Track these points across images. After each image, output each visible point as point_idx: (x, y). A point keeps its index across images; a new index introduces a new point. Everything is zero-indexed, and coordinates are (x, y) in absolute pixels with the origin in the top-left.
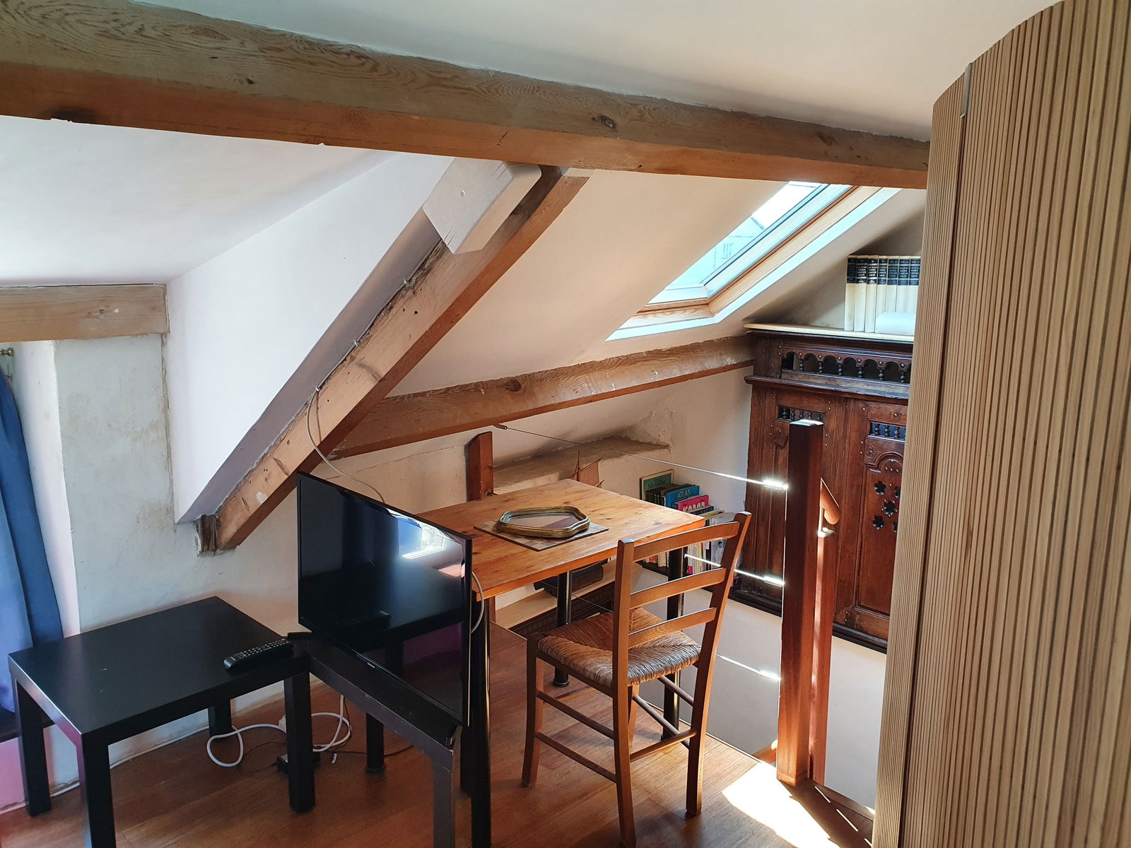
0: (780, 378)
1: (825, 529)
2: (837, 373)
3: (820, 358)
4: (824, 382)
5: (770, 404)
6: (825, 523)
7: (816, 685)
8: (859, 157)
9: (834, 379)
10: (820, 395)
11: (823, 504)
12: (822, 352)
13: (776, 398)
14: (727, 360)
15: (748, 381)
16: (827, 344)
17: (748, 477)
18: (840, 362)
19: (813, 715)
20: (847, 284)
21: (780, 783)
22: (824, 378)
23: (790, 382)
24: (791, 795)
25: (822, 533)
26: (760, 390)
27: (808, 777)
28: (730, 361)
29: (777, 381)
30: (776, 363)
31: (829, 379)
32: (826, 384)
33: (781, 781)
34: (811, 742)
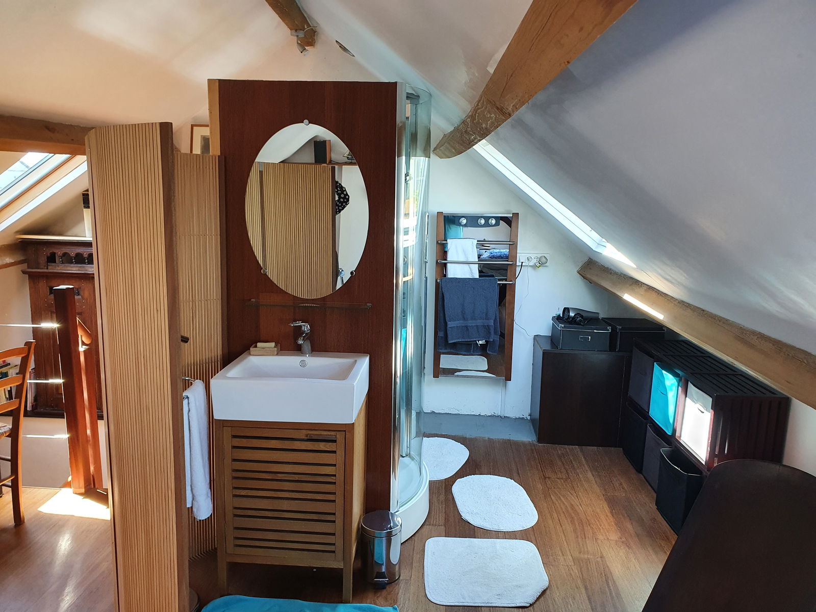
0: (47, 269)
1: (84, 347)
2: (85, 263)
3: (73, 254)
4: (77, 269)
5: (43, 286)
6: (83, 343)
7: (90, 435)
8: (73, 140)
9: (84, 267)
10: (75, 277)
11: (80, 332)
12: (73, 252)
13: (46, 282)
14: (7, 260)
15: (24, 272)
16: (76, 246)
17: (33, 324)
18: (86, 256)
19: (91, 452)
20: (84, 209)
21: (76, 495)
22: (77, 267)
23: (55, 271)
24: (83, 497)
25: (82, 349)
26: (34, 278)
27: (93, 487)
28: (8, 260)
29: (46, 270)
30: (43, 260)
31: (81, 267)
32: (79, 270)
33: (76, 494)
34: (92, 468)
